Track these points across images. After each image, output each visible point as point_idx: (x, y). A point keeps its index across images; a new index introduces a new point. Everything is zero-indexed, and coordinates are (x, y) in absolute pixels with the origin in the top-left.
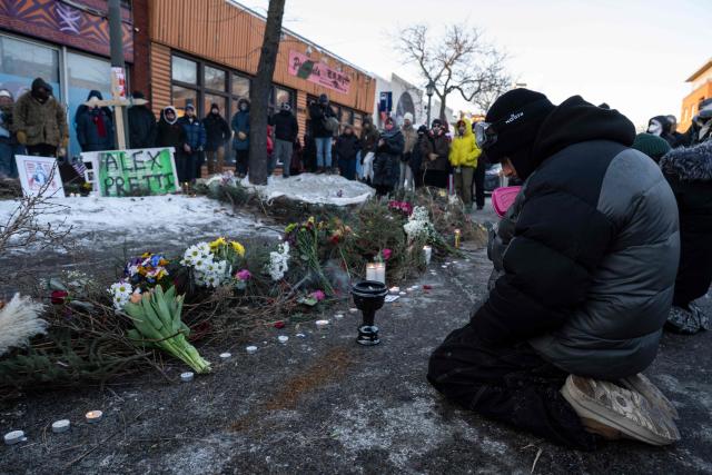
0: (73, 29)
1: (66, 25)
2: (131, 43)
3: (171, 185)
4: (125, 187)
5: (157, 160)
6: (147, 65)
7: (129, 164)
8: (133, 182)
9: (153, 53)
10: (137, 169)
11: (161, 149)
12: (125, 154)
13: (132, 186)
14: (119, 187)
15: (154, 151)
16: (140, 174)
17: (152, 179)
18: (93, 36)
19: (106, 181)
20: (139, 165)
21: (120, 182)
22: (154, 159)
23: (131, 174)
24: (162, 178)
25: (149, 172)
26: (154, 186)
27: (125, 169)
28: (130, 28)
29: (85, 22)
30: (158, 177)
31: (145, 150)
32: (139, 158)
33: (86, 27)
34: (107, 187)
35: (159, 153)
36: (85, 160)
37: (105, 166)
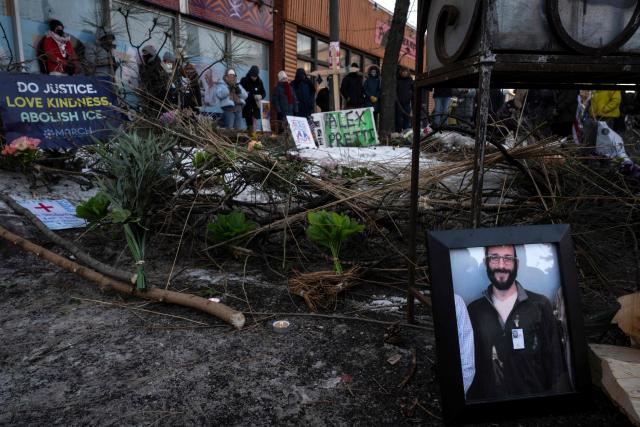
0: (237, 14)
1: (234, 12)
2: (272, 24)
3: (373, 139)
4: (342, 141)
5: (362, 118)
6: (282, 41)
7: (344, 123)
8: (347, 137)
9: (286, 31)
10: (349, 126)
11: (365, 109)
12: (341, 114)
13: (347, 140)
14: (338, 140)
15: (360, 111)
16: (351, 130)
17: (360, 134)
18: (249, 20)
19: (330, 136)
20: (351, 123)
21: (339, 137)
22: (360, 117)
23: (345, 131)
24: (366, 133)
25: (357, 129)
26: (362, 139)
27: (341, 126)
28: (271, 10)
29: (245, 8)
30: (363, 132)
31: (354, 110)
32: (351, 117)
33: (245, 12)
34: (331, 141)
35: (363, 113)
36: (315, 120)
37: (328, 124)
